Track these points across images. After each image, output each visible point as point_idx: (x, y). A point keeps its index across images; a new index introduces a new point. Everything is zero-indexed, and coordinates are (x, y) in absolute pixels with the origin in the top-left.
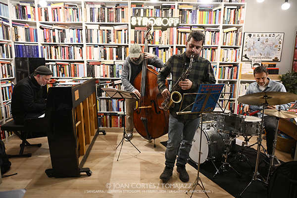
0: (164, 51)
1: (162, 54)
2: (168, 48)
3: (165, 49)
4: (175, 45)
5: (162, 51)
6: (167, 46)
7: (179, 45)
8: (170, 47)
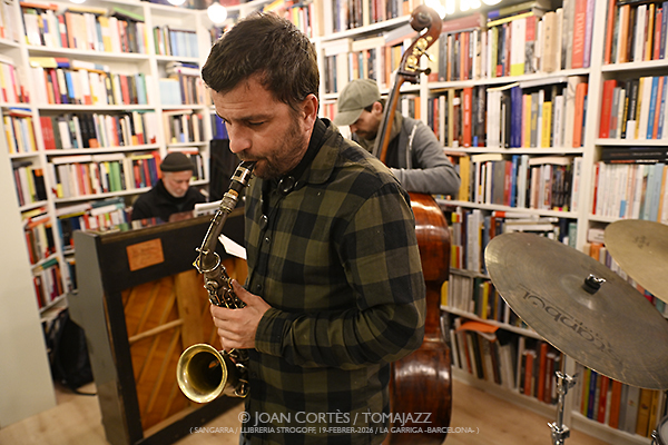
0: (548, 98)
1: (536, 114)
2: (564, 85)
3: (552, 90)
4: (597, 69)
5: (536, 101)
6: (558, 76)
7: (620, 65)
8: (573, 82)
